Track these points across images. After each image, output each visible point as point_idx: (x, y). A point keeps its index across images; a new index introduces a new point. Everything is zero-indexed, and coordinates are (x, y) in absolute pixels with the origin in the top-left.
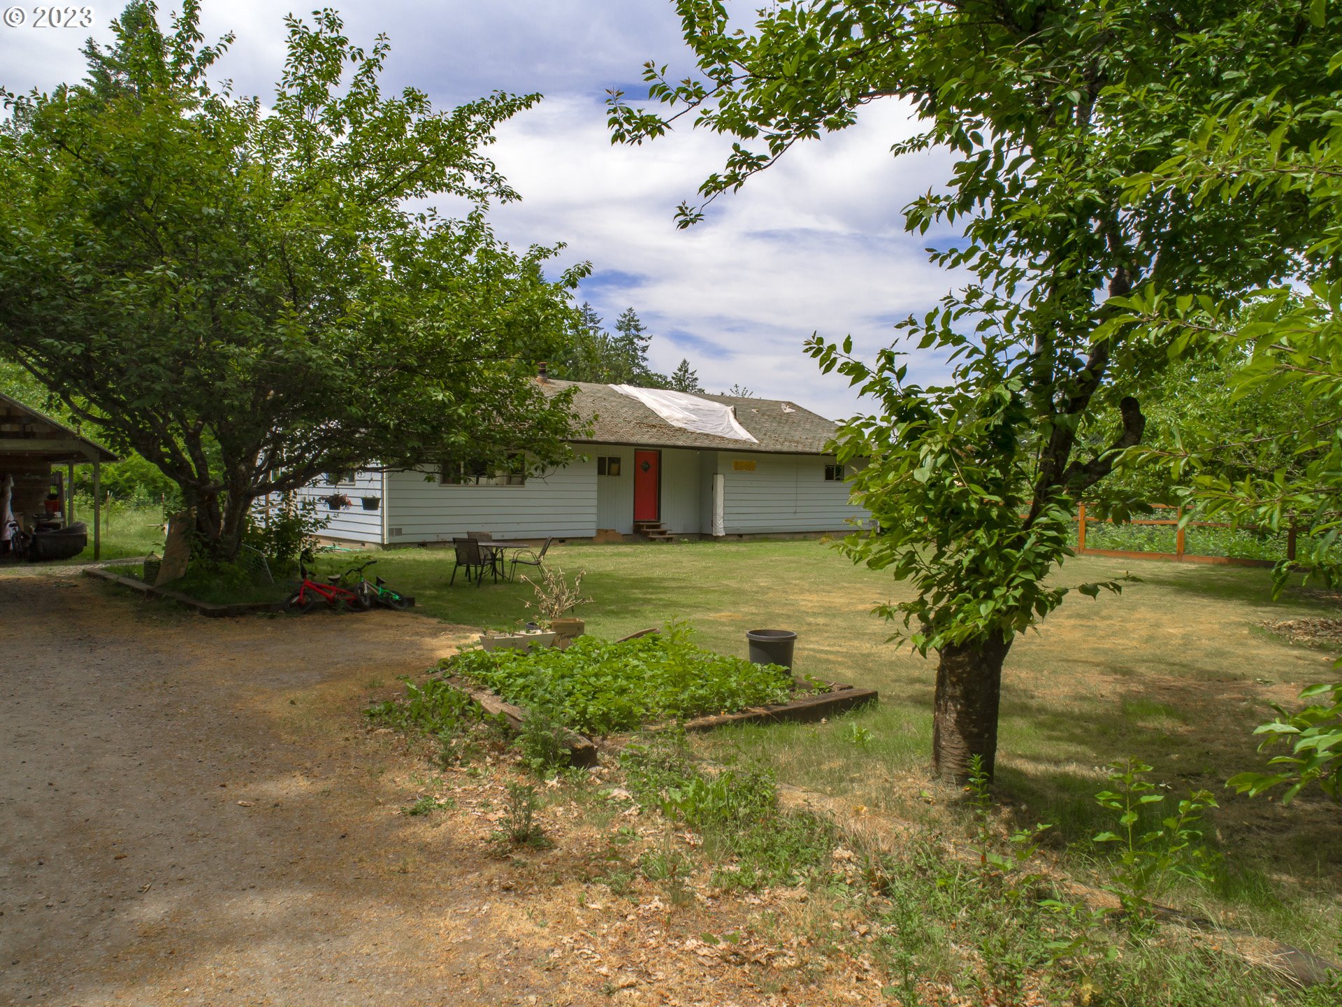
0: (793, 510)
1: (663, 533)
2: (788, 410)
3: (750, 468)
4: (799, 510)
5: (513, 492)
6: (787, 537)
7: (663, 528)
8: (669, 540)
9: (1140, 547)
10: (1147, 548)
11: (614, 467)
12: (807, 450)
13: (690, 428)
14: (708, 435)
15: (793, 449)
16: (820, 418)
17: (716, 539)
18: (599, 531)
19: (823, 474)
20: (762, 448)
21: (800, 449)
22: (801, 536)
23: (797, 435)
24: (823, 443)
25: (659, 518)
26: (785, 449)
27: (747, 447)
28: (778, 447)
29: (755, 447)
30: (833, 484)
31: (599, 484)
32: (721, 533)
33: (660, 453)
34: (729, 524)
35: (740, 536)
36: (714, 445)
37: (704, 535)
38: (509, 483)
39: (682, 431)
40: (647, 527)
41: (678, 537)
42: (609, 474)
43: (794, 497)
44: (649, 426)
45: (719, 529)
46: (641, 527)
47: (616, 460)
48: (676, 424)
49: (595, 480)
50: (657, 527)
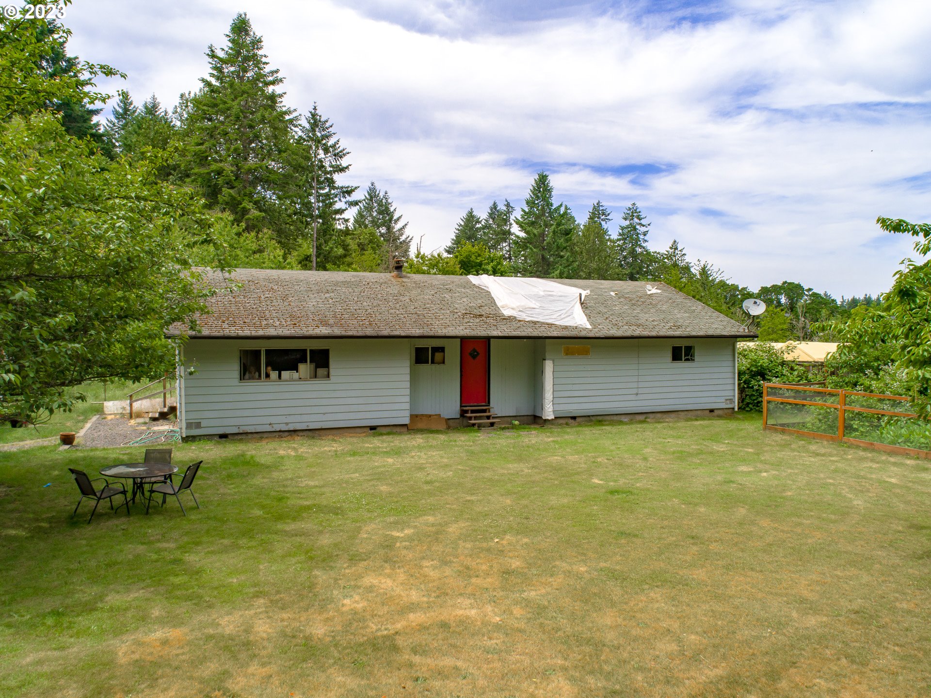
0: (635, 391)
1: (488, 418)
2: (653, 291)
3: (584, 352)
4: (640, 391)
5: (319, 385)
6: (625, 419)
7: (491, 412)
8: (492, 425)
11: (438, 356)
12: (649, 332)
13: (520, 316)
14: (535, 323)
15: (629, 333)
17: (545, 422)
18: (414, 417)
20: (594, 334)
21: (637, 332)
22: (642, 418)
23: (643, 317)
24: (670, 325)
25: (489, 402)
28: (614, 332)
29: (583, 334)
30: (679, 364)
31: (412, 374)
32: (550, 417)
33: (489, 344)
34: (558, 408)
35: (573, 418)
37: (535, 420)
39: (510, 319)
40: (473, 412)
41: (509, 419)
42: (433, 362)
43: (635, 379)
44: (476, 316)
45: (549, 413)
46: (467, 412)
47: (442, 349)
48: (507, 313)
49: (408, 370)
50: (484, 411)
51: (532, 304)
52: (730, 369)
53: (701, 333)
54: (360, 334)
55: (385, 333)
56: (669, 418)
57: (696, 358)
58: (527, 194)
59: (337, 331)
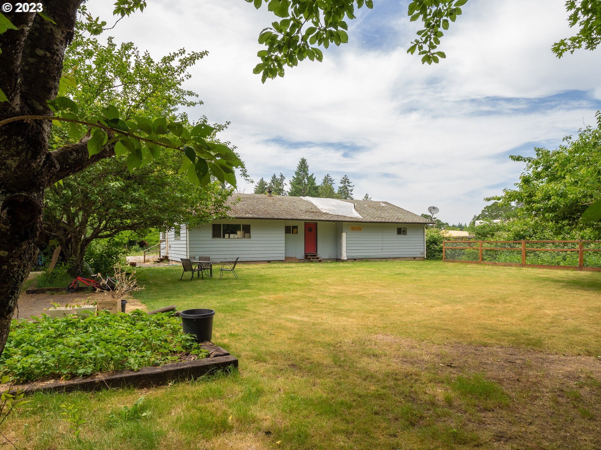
0: (381, 248)
1: (318, 258)
2: (384, 205)
3: (359, 229)
4: (384, 248)
5: (246, 241)
6: (378, 260)
7: (318, 256)
8: (320, 261)
9: (558, 263)
10: (562, 264)
11: (295, 230)
12: (387, 221)
13: (330, 213)
14: (338, 215)
15: (379, 220)
16: (399, 208)
17: (343, 261)
18: (286, 258)
19: (396, 231)
20: (364, 220)
21: (383, 220)
22: (385, 260)
23: (383, 215)
24: (395, 218)
25: (316, 252)
26: (375, 220)
27: (356, 220)
28: (372, 220)
29: (360, 220)
30: (400, 236)
31: (286, 237)
33: (317, 223)
34: (349, 254)
35: (355, 259)
36: (339, 219)
37: (338, 260)
38: (244, 237)
39: (326, 214)
40: (311, 256)
41: (326, 260)
42: (292, 233)
43: (381, 242)
44: (311, 212)
45: (344, 257)
46: (308, 256)
47: (296, 227)
48: (324, 211)
49: (284, 236)
50: (315, 256)
51: (334, 208)
52: (422, 239)
53: (411, 221)
54: (265, 217)
55: (276, 217)
56: (397, 261)
57: (408, 233)
58: (296, 169)
59: (255, 216)
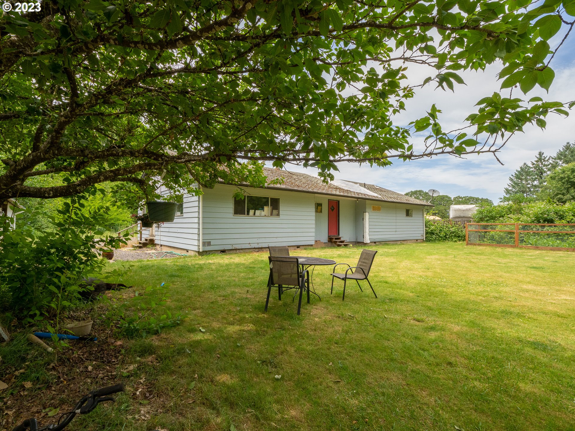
1: (343, 242)
3: (379, 209)
4: (397, 230)
5: (274, 220)
6: (393, 243)
7: (342, 239)
8: (347, 246)
11: (319, 208)
17: (366, 244)
18: (316, 242)
19: (405, 213)
22: (399, 242)
25: (339, 234)
30: (408, 218)
31: (315, 217)
32: (369, 242)
33: (338, 202)
34: (371, 237)
35: (375, 243)
37: (361, 243)
38: (272, 214)
42: (317, 211)
43: (395, 224)
45: (367, 240)
46: (331, 239)
47: (320, 205)
52: (422, 221)
57: (413, 215)
